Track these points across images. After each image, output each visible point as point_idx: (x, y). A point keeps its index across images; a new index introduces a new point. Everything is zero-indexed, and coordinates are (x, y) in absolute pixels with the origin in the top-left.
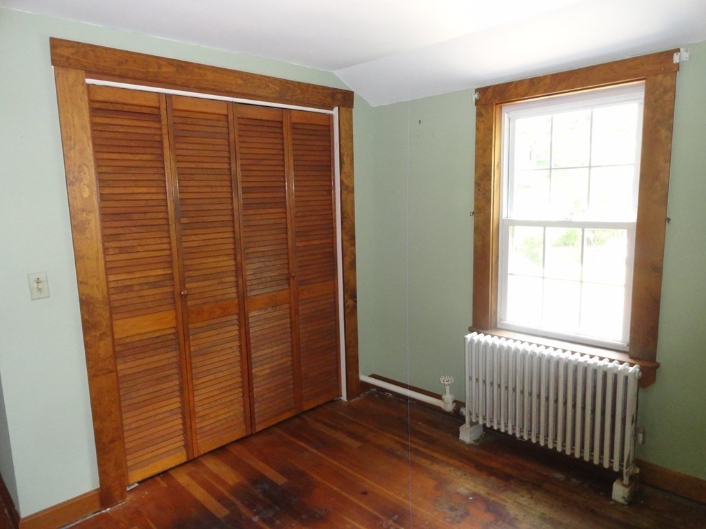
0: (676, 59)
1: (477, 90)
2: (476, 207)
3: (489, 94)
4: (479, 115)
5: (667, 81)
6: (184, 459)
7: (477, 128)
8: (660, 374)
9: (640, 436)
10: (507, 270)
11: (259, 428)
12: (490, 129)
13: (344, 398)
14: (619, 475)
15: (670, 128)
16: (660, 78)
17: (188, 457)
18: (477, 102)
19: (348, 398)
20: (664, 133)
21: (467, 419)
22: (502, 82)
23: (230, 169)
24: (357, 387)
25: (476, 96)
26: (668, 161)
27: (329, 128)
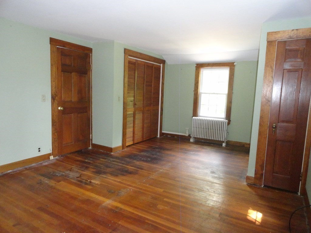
0: (235, 64)
1: (196, 64)
2: (195, 89)
3: (199, 65)
4: (196, 69)
5: (233, 68)
6: (132, 143)
7: (196, 72)
8: (231, 122)
9: (228, 133)
10: (200, 103)
11: (144, 140)
12: (199, 73)
13: (159, 136)
14: (224, 142)
15: (233, 76)
16: (232, 67)
17: (133, 142)
18: (196, 67)
19: (160, 136)
20: (232, 77)
21: (192, 137)
22: (202, 63)
23: (144, 77)
24: (162, 134)
25: (196, 65)
26: (233, 82)
27: (160, 68)
